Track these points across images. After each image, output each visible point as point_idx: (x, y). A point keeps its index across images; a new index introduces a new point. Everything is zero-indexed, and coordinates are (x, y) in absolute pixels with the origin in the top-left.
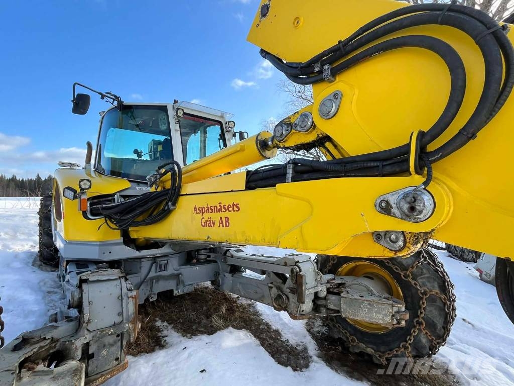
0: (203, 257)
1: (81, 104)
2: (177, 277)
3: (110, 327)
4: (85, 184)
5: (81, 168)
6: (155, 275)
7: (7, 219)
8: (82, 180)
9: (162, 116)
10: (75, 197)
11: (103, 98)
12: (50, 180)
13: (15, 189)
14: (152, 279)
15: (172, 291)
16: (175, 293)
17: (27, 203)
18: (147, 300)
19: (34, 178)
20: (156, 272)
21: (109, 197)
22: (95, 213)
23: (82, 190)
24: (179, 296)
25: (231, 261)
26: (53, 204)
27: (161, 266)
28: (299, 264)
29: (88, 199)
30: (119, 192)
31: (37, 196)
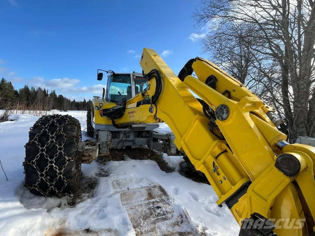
0: (144, 135)
1: (100, 77)
2: (132, 141)
3: (105, 142)
4: (101, 105)
5: (101, 98)
6: (124, 139)
8: (100, 104)
9: (128, 78)
10: (98, 109)
11: (107, 73)
12: (90, 102)
13: (75, 107)
14: (124, 140)
15: (131, 146)
16: (132, 147)
17: (82, 113)
18: (122, 148)
19: (83, 101)
20: (125, 138)
21: (109, 109)
22: (104, 115)
23: (100, 107)
24: (134, 148)
25: (153, 136)
26: (92, 112)
27: (127, 136)
28: (171, 136)
29: (102, 110)
30: (112, 108)
31: (85, 110)
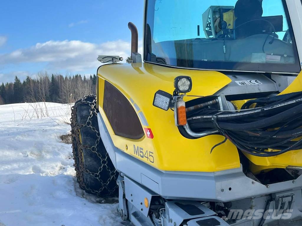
4: (183, 84)
7: (29, 135)
8: (180, 79)
10: (170, 106)
23: (180, 93)
